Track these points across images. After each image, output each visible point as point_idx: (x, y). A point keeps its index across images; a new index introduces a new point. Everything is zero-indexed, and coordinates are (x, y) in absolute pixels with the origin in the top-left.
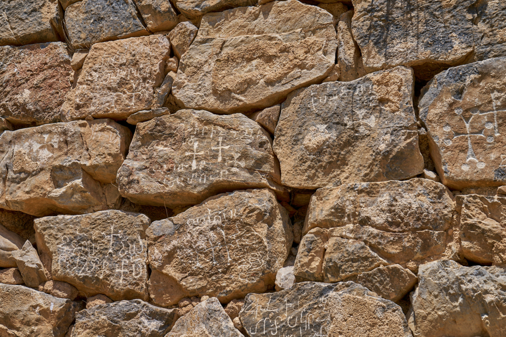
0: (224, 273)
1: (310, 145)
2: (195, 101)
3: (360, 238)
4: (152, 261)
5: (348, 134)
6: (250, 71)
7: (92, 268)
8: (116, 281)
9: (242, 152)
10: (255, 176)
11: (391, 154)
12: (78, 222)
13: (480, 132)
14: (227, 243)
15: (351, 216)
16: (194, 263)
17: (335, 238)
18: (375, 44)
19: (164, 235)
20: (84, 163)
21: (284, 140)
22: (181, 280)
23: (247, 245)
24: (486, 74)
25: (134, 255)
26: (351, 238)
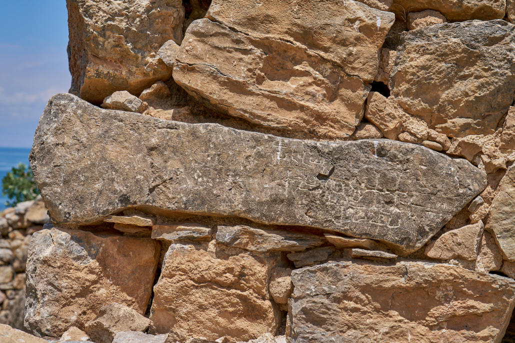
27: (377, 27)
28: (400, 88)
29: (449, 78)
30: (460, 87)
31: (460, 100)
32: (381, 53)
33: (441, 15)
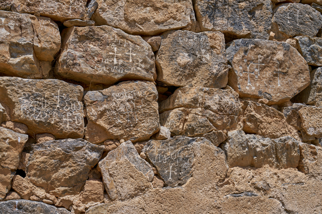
0: (134, 127)
1: (181, 63)
2: (114, 22)
3: (205, 115)
4: (90, 115)
5: (198, 61)
6: (145, 13)
7: (45, 116)
8: (64, 126)
9: (143, 59)
10: (149, 74)
11: (218, 75)
12: (34, 84)
13: (253, 72)
14: (136, 110)
15: (201, 104)
16: (117, 120)
17: (193, 114)
18: (209, 17)
19: (97, 101)
20: (37, 45)
21: (164, 57)
22: (109, 129)
23: (148, 113)
24: (257, 46)
25: (75, 111)
26: (200, 115)
27: (18, 142)
28: (31, 173)
29: (56, 167)
30: (62, 171)
31: (62, 178)
32: (22, 154)
33: (53, 136)
